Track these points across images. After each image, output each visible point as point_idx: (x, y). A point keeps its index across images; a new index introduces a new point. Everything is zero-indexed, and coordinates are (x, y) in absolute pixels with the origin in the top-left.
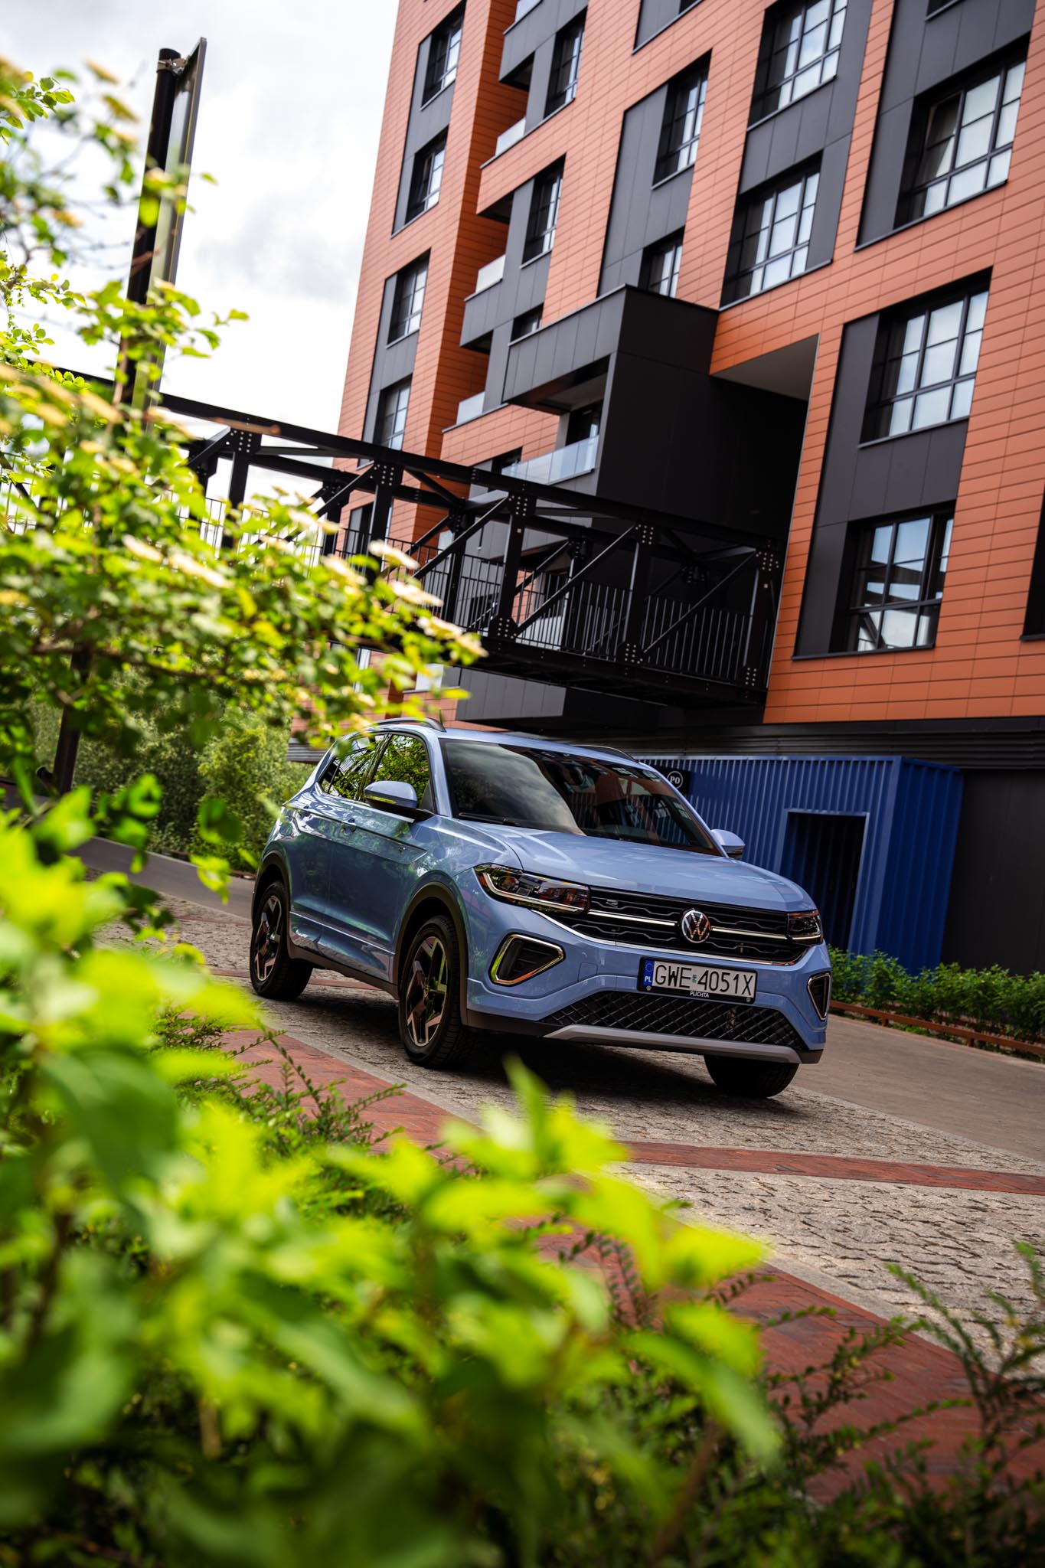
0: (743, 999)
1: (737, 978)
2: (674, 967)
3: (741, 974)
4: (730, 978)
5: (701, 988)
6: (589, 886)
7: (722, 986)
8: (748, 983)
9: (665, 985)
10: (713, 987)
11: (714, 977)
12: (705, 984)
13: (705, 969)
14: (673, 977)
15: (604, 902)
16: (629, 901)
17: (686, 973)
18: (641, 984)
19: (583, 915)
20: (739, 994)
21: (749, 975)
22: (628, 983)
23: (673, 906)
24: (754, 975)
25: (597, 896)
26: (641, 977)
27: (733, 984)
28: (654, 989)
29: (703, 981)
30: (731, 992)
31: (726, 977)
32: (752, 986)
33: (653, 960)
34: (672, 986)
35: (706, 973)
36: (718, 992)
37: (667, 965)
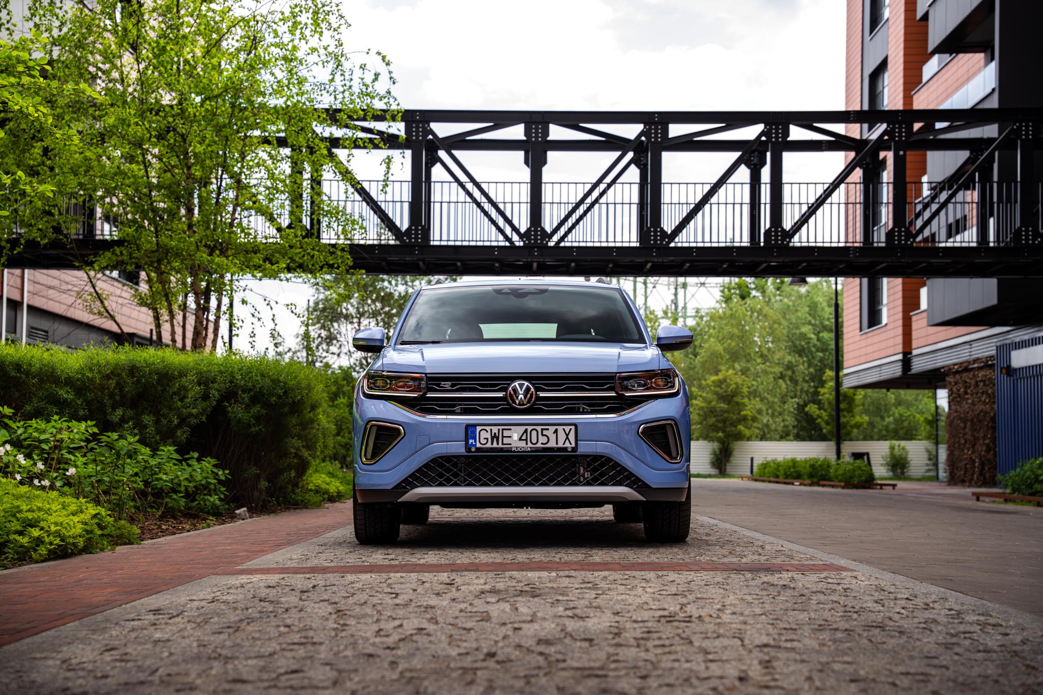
0: (565, 449)
1: (556, 431)
2: (495, 429)
3: (560, 428)
4: (550, 432)
5: (523, 444)
6: (426, 374)
7: (543, 440)
8: (567, 435)
9: (489, 445)
10: (534, 441)
11: (534, 433)
12: (526, 440)
13: (524, 428)
14: (495, 437)
15: (438, 385)
16: (461, 381)
17: (506, 433)
18: (468, 448)
19: (423, 398)
20: (560, 445)
21: (567, 428)
22: (458, 448)
23: (501, 380)
24: (573, 428)
25: (435, 380)
26: (467, 441)
27: (553, 437)
28: (478, 450)
29: (524, 437)
30: (552, 444)
31: (545, 432)
32: (572, 436)
33: (474, 426)
34: (495, 445)
35: (526, 431)
36: (539, 445)
37: (488, 428)
